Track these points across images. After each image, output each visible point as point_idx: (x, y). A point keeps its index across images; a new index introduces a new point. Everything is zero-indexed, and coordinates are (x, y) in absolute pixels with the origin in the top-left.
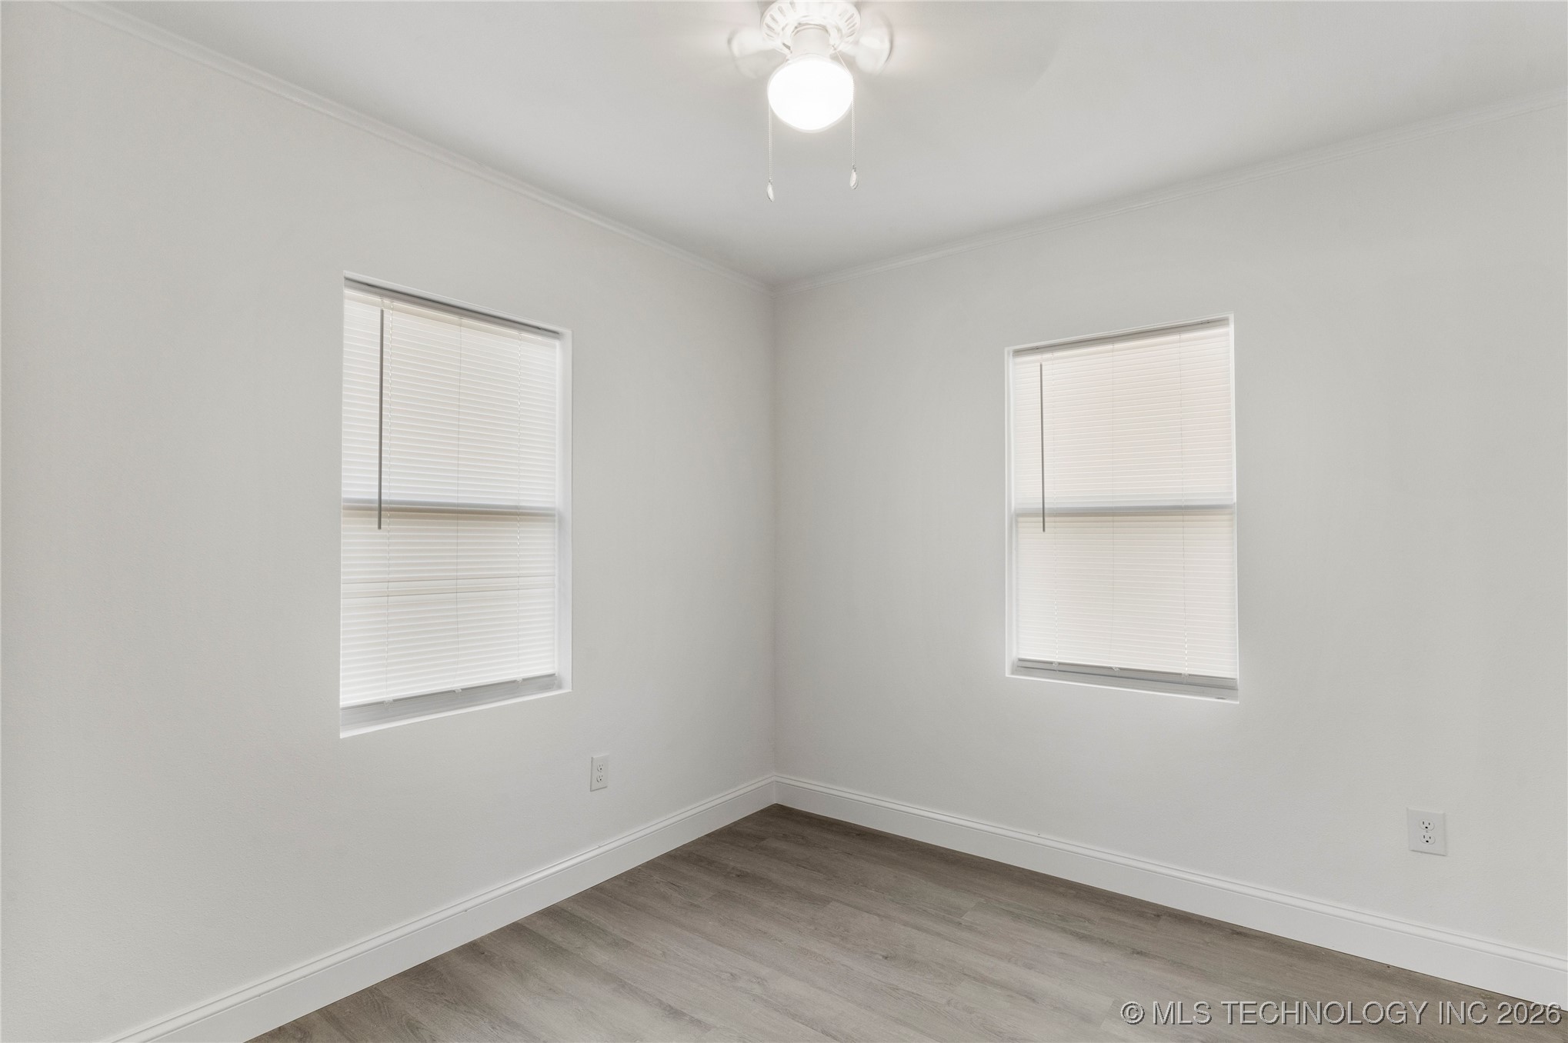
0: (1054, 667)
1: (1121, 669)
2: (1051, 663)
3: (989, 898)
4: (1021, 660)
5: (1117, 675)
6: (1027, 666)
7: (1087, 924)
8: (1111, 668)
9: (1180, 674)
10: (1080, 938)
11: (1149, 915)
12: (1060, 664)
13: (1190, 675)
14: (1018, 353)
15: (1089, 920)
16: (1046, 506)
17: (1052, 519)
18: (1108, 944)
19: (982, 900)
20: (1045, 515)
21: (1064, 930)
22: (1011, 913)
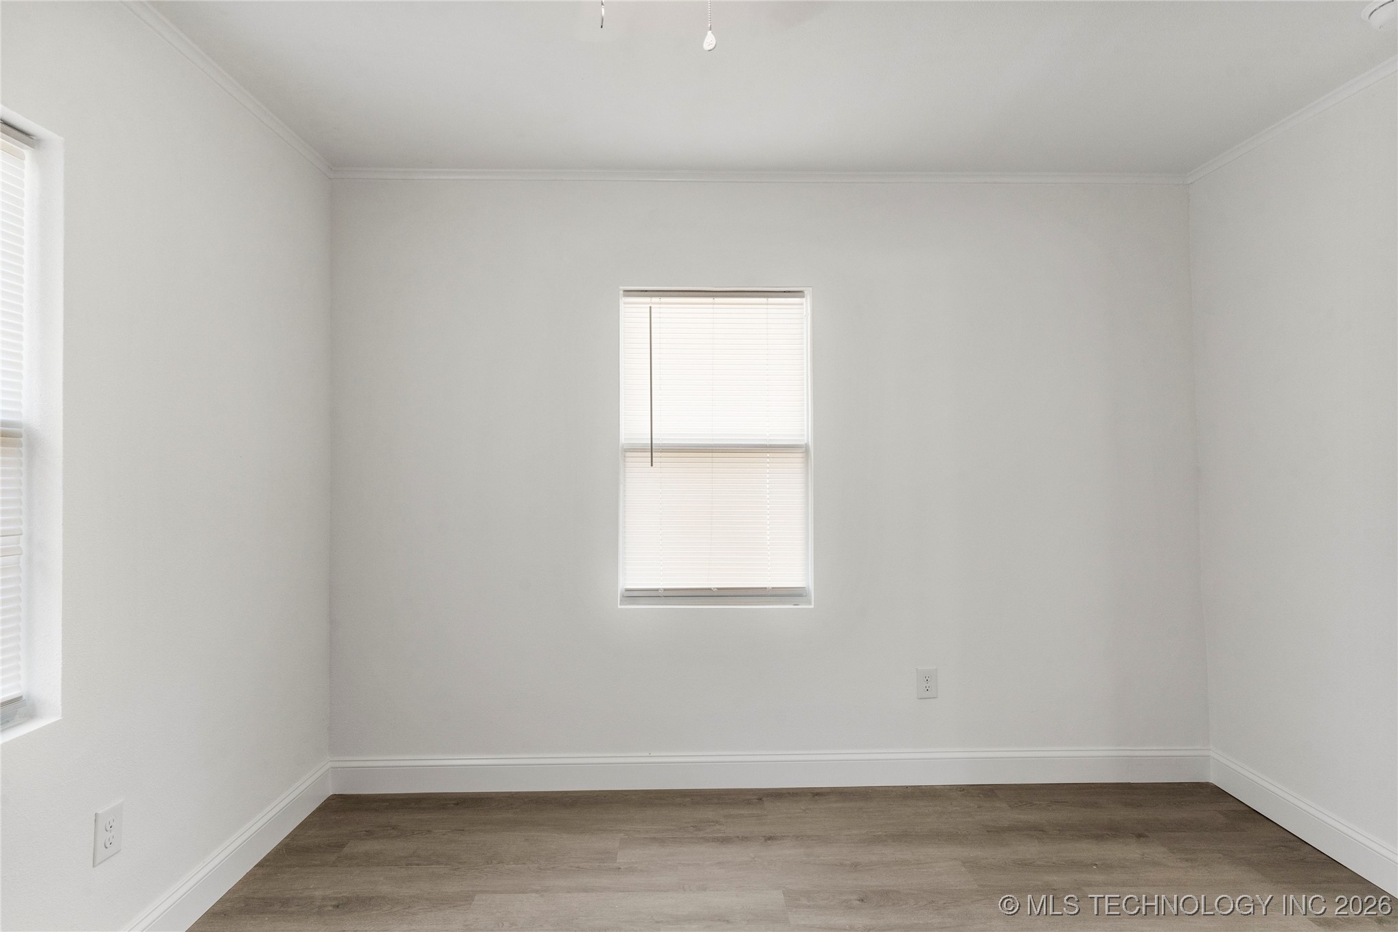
0: (661, 593)
1: (718, 589)
2: (657, 590)
3: (627, 831)
4: (627, 590)
5: (715, 595)
6: (633, 596)
7: (718, 827)
8: (710, 589)
9: (766, 588)
10: (722, 842)
11: (754, 801)
12: (665, 590)
13: (773, 588)
14: (628, 293)
15: (717, 822)
16: (654, 442)
17: (660, 454)
18: (744, 839)
19: (622, 835)
20: (653, 451)
21: (706, 840)
22: (654, 840)
